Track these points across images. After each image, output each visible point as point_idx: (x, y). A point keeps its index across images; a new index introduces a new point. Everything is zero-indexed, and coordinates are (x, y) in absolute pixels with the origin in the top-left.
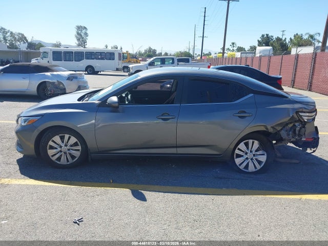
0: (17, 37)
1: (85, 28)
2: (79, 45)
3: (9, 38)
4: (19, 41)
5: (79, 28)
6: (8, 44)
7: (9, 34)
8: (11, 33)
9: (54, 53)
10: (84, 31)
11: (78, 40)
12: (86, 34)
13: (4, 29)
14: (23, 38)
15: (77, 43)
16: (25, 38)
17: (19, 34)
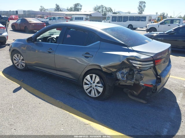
0: (108, 9)
1: (145, 2)
2: (139, 13)
3: (104, 11)
4: (108, 12)
5: (141, 2)
6: (103, 13)
7: (104, 8)
8: (106, 7)
9: (113, 17)
10: (143, 4)
11: (139, 10)
12: (144, 6)
13: (103, 6)
14: (111, 10)
15: (138, 12)
16: (112, 10)
17: (109, 8)
